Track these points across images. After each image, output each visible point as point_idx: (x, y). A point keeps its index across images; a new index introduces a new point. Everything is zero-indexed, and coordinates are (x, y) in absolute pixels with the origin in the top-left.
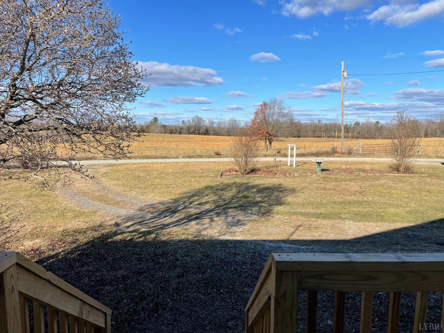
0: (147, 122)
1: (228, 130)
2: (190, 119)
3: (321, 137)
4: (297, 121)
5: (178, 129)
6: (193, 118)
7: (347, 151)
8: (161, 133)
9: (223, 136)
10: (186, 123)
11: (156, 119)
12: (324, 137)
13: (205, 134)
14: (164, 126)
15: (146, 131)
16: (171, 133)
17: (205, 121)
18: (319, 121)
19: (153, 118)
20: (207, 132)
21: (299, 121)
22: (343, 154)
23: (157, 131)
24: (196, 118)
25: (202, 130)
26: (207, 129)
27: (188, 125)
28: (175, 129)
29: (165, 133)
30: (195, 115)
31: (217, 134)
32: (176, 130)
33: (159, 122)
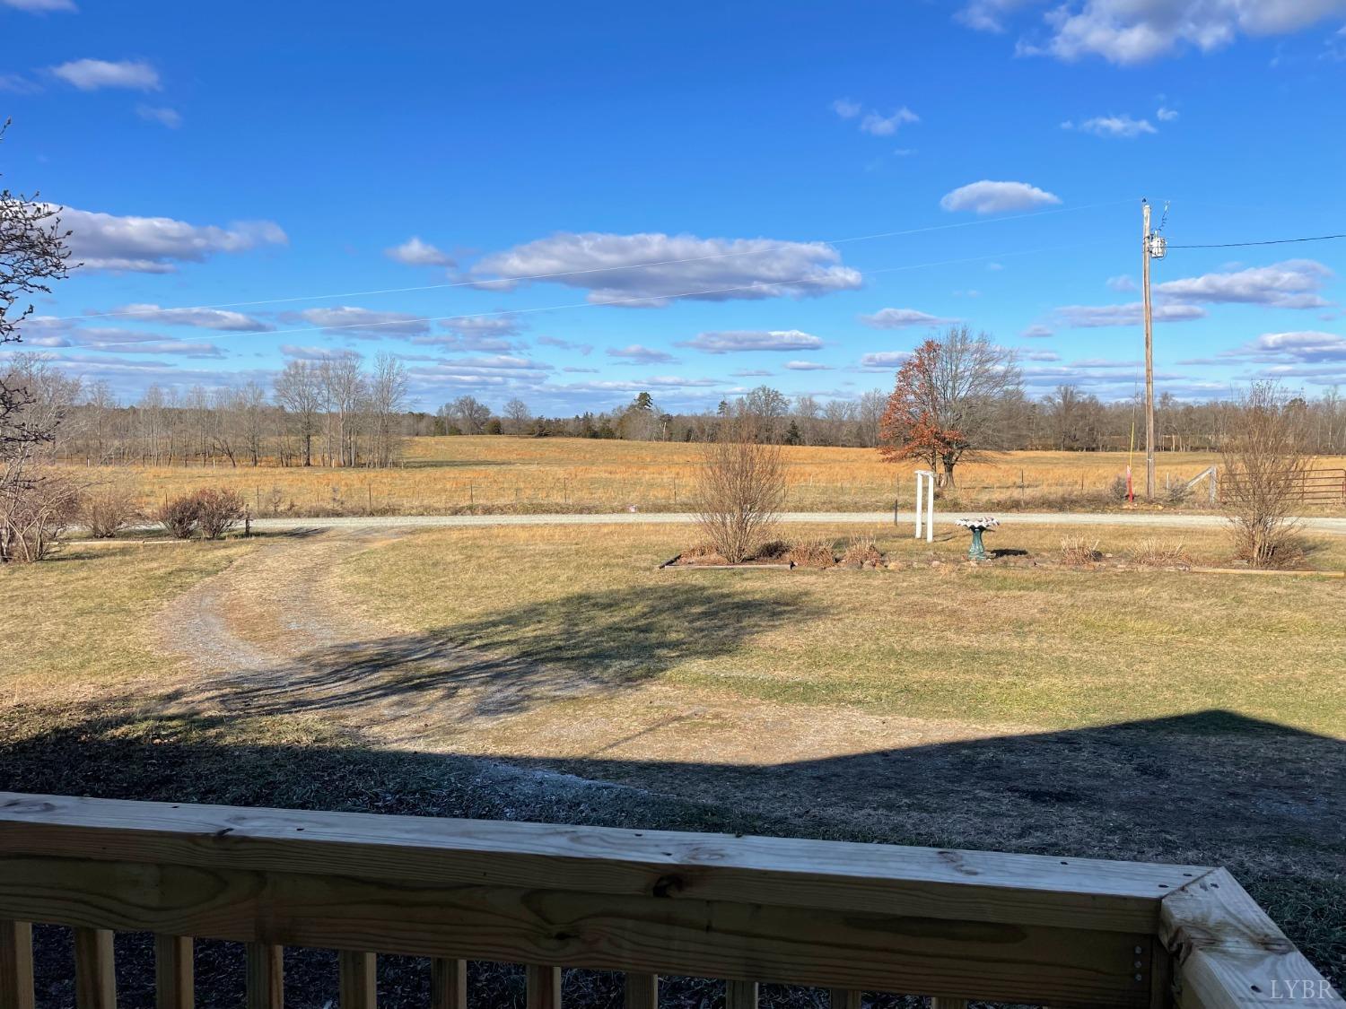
0: (621, 407)
1: (860, 428)
2: (745, 397)
3: (1169, 450)
4: (1085, 396)
5: (707, 428)
6: (753, 393)
7: (1168, 493)
8: (658, 439)
9: (843, 446)
10: (730, 410)
11: (645, 399)
12: (1177, 449)
13: (789, 442)
14: (668, 419)
15: (618, 434)
16: (688, 440)
17: (790, 402)
18: (1165, 396)
19: (637, 395)
20: (796, 435)
21: (1092, 398)
22: (1149, 503)
23: (647, 434)
24: (761, 393)
25: (779, 430)
26: (794, 427)
27: (736, 415)
28: (699, 428)
29: (670, 440)
30: (760, 386)
31: (825, 442)
32: (703, 431)
33: (653, 408)
